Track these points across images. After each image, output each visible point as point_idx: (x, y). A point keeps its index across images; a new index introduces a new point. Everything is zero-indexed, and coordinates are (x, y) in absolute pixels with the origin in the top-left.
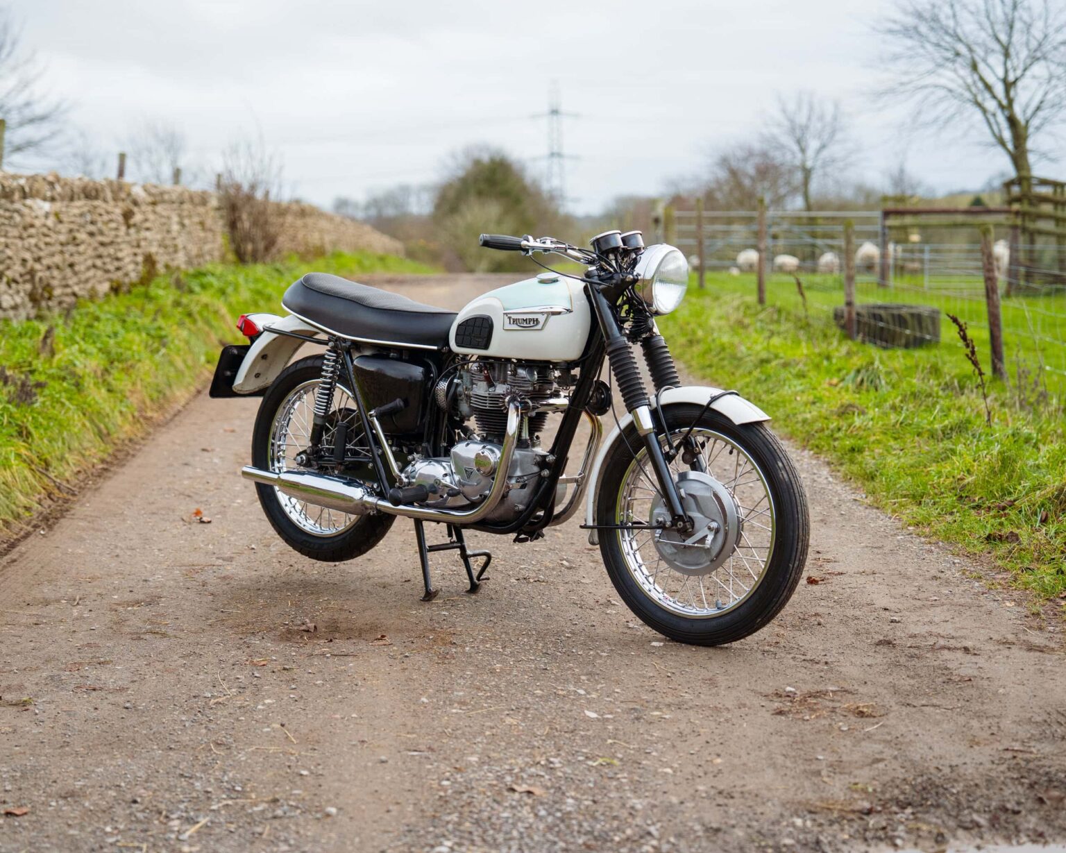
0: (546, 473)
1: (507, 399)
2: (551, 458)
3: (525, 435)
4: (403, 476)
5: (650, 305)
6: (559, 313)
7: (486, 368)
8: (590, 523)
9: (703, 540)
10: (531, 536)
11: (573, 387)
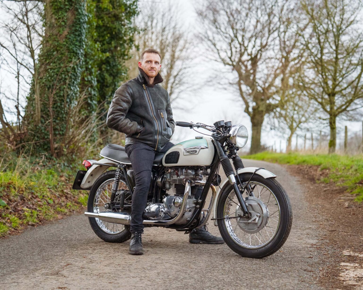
0: (198, 206)
1: (184, 180)
2: (200, 201)
3: (190, 194)
5: (235, 145)
6: (204, 148)
7: (176, 171)
8: (215, 218)
9: (255, 220)
11: (207, 176)
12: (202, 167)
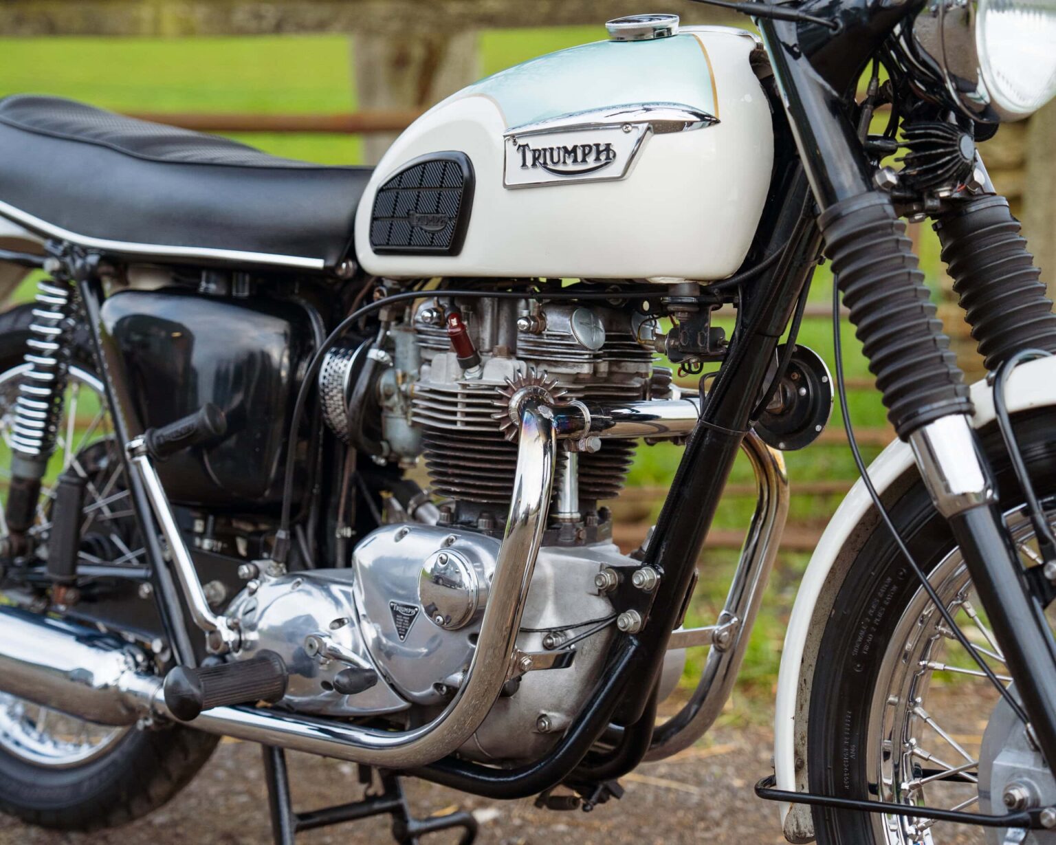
0: (631, 620)
1: (515, 401)
2: (647, 577)
3: (569, 508)
4: (221, 623)
5: (967, 84)
6: (678, 127)
7: (457, 314)
8: (787, 780)
10: (587, 796)
11: (713, 367)
12: (665, 288)
